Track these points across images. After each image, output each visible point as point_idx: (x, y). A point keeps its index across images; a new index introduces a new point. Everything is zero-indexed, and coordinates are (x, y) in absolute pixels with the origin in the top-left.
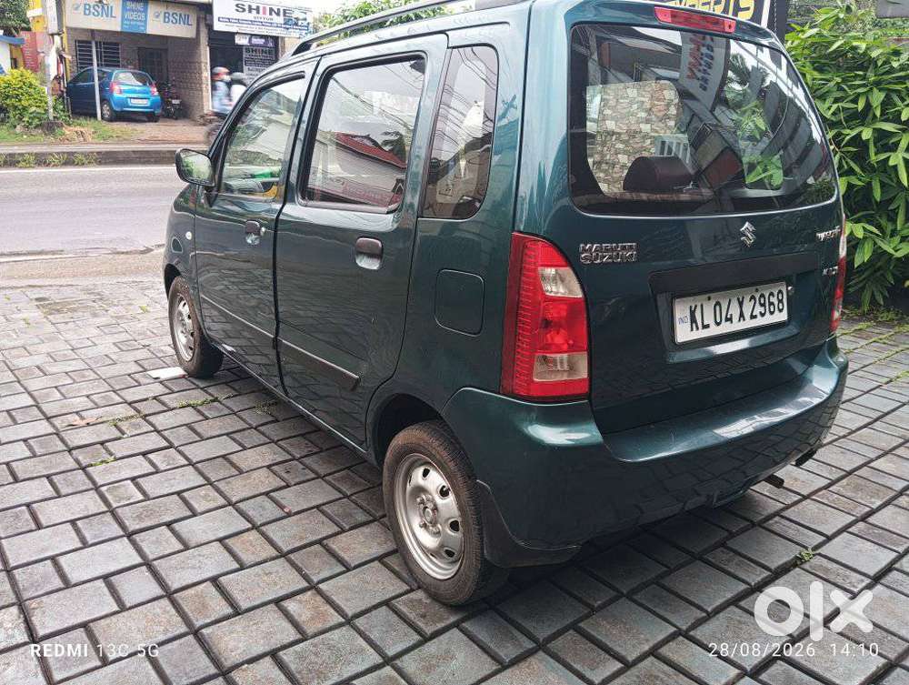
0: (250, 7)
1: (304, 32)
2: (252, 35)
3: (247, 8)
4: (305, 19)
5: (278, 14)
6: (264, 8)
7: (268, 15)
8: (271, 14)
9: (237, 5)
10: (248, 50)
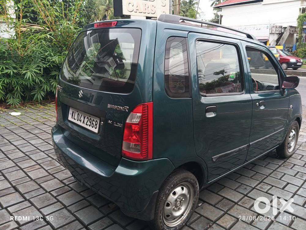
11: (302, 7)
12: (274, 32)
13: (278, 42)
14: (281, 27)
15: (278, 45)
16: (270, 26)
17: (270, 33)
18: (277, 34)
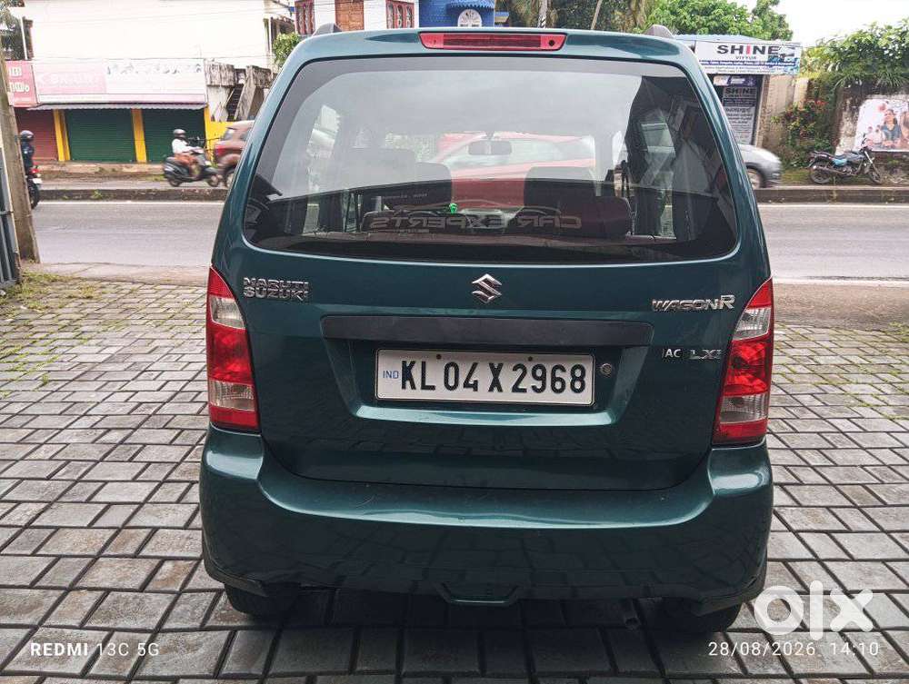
0: (733, 48)
1: (790, 68)
2: (731, 75)
3: (729, 49)
4: (793, 55)
5: (762, 52)
6: (748, 48)
7: (751, 54)
8: (754, 52)
9: (720, 47)
10: (728, 91)
11: (268, 17)
12: (216, 84)
13: (234, 112)
14: (231, 68)
15: (235, 118)
16: (205, 65)
17: (209, 86)
18: (225, 87)
